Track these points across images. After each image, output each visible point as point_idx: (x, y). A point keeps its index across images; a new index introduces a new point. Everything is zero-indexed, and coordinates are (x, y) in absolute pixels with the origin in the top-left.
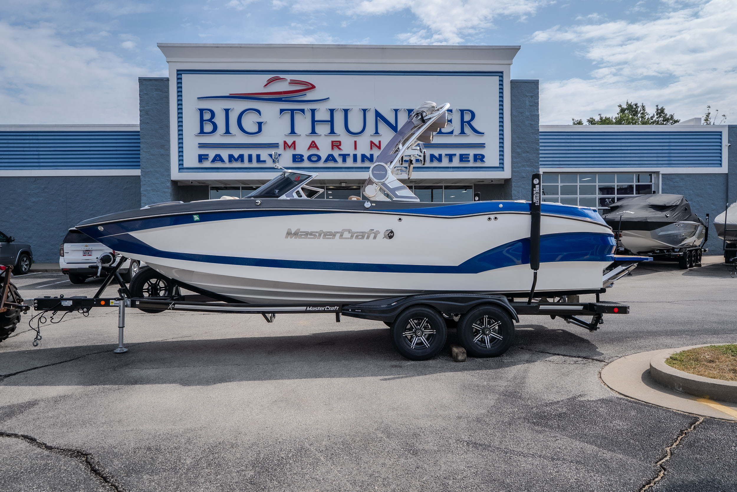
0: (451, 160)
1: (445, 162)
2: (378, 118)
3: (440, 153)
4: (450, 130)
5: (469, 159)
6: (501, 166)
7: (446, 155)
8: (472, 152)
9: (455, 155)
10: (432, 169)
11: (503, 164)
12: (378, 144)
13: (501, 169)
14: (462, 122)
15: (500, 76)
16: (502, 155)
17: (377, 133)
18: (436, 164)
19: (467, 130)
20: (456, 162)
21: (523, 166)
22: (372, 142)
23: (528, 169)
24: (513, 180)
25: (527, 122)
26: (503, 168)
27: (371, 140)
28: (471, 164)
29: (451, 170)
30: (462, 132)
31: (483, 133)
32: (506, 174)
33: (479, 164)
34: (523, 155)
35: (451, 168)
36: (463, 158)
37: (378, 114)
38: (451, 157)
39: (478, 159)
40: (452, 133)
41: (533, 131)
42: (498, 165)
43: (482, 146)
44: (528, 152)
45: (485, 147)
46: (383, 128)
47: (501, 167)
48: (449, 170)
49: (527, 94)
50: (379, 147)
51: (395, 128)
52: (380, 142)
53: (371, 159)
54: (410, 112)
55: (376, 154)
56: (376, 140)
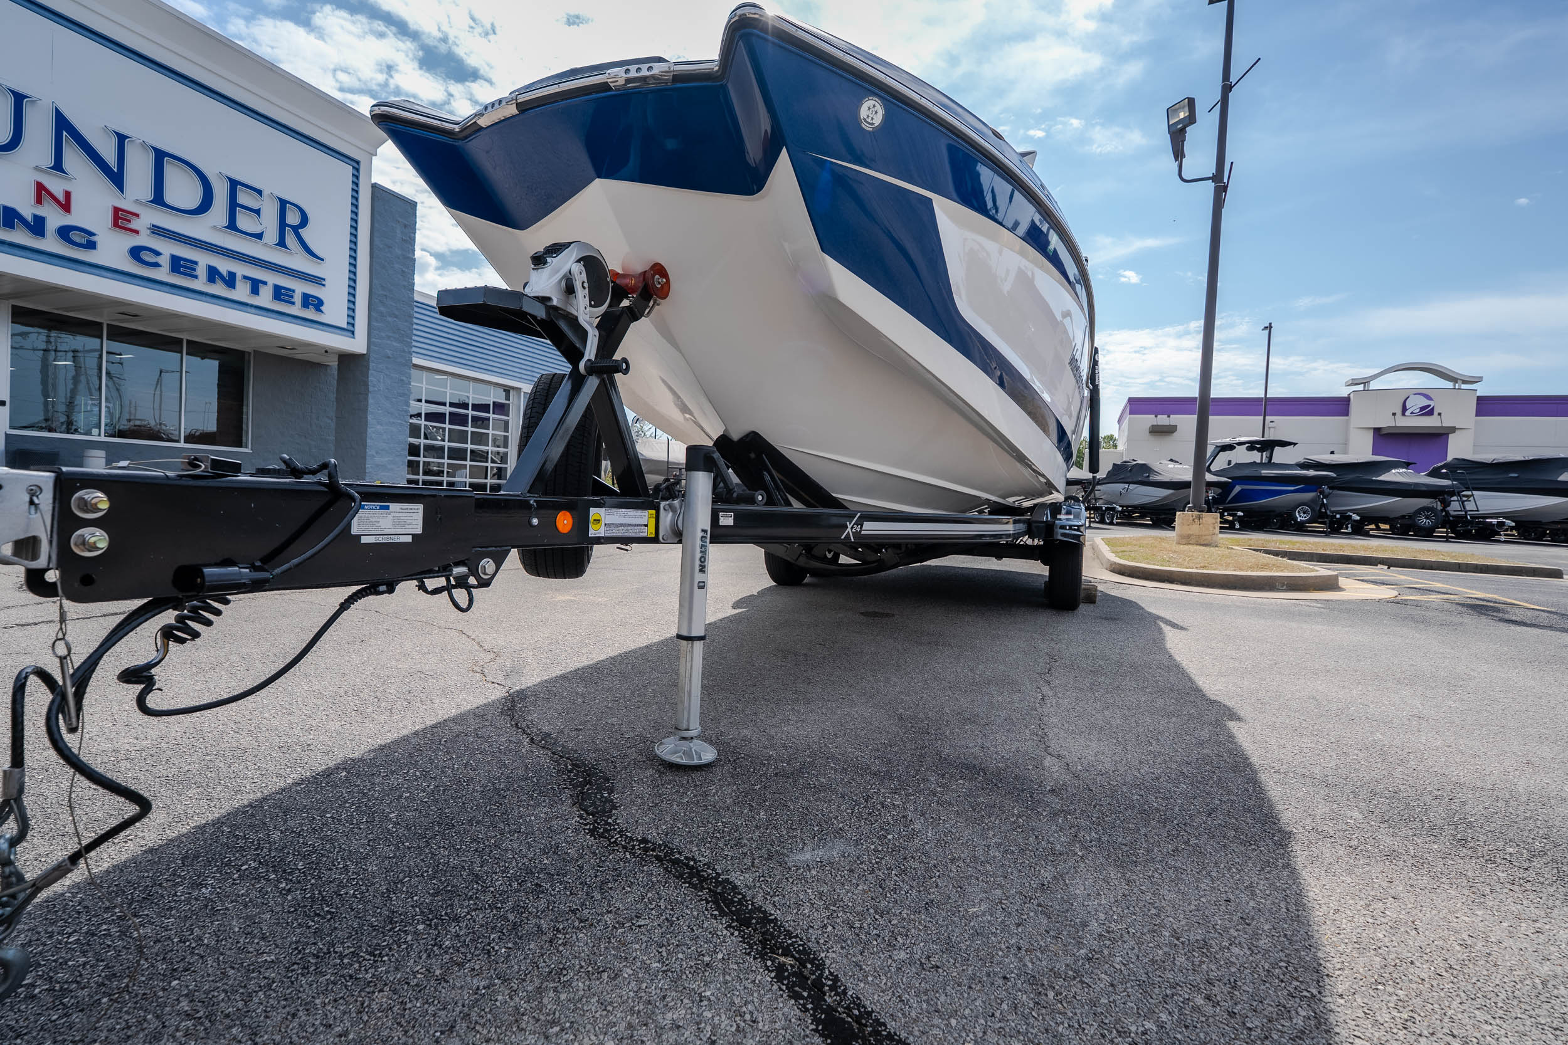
0: (255, 291)
1: (241, 292)
2: (65, 133)
3: (233, 270)
4: (256, 230)
5: (293, 300)
6: (351, 328)
7: (245, 277)
8: (300, 288)
9: (265, 283)
10: (208, 299)
11: (353, 325)
12: (61, 197)
13: (350, 334)
14: (283, 224)
15: (354, 167)
16: (352, 310)
17: (58, 166)
18: (219, 289)
19: (291, 239)
20: (265, 298)
21: (389, 337)
22: (40, 188)
23: (395, 344)
24: (373, 357)
25: (397, 266)
26: (353, 333)
27: (40, 180)
28: (296, 310)
29: (253, 310)
30: (282, 243)
31: (323, 260)
32: (358, 344)
33: (310, 314)
34: (389, 319)
35: (252, 306)
36: (280, 293)
37: (62, 124)
38: (255, 286)
39: (312, 304)
40: (259, 236)
41: (406, 283)
42: (345, 326)
43: (318, 281)
44: (396, 317)
45: (324, 285)
46: (76, 163)
47: (350, 330)
48: (249, 309)
49: (400, 219)
50: (66, 206)
51: (117, 178)
52: (68, 195)
53: (38, 227)
54: (160, 156)
55: (55, 219)
56: (56, 186)
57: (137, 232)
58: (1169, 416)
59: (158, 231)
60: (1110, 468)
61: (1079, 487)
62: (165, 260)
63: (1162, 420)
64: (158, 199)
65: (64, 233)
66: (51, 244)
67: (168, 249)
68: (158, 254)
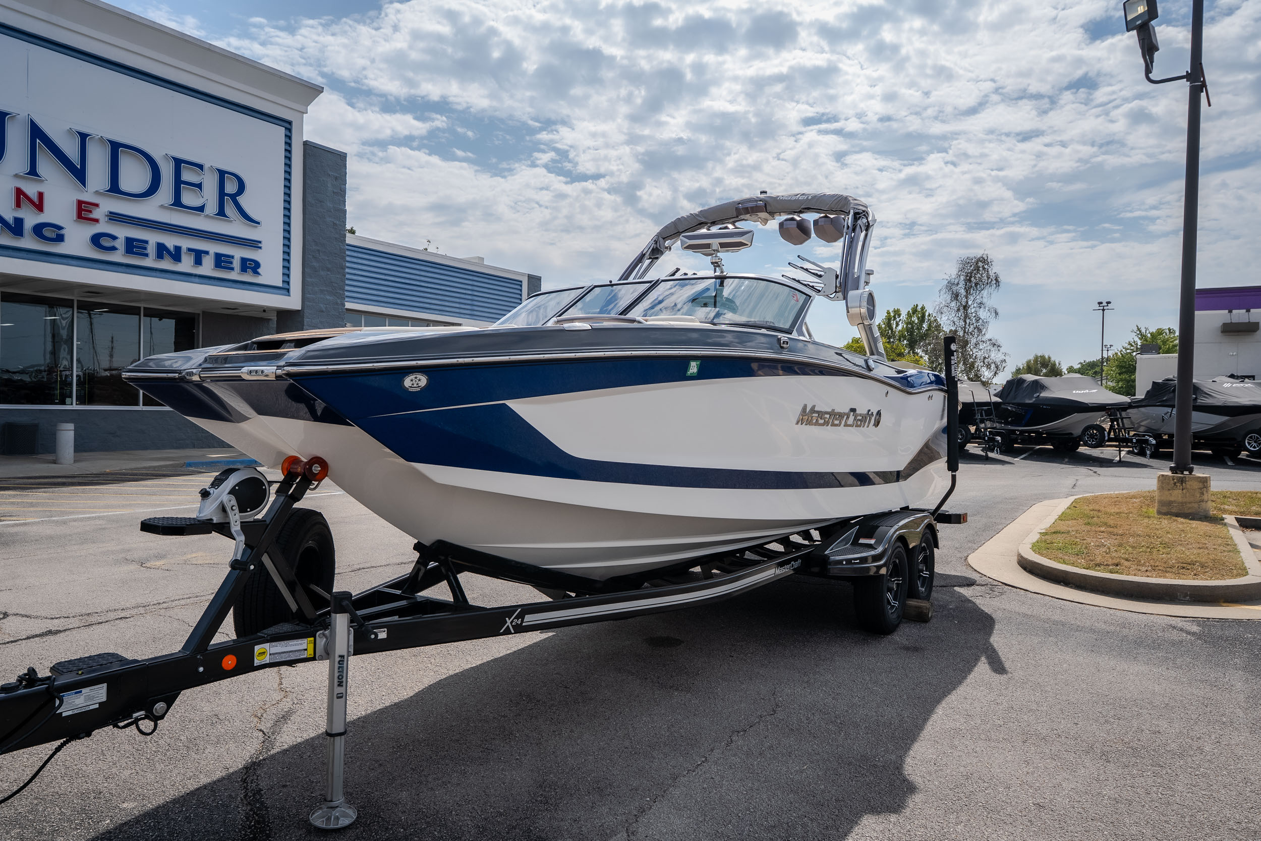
0: (198, 262)
1: (186, 265)
2: (38, 141)
3: (178, 244)
4: (197, 203)
5: (232, 266)
6: (286, 286)
7: (190, 250)
8: (238, 253)
9: (207, 253)
10: (158, 274)
11: (288, 283)
12: (35, 199)
13: (285, 292)
14: (222, 194)
15: (286, 128)
16: (287, 268)
17: (33, 171)
18: (167, 264)
19: (230, 210)
20: (207, 267)
21: (322, 291)
22: (19, 192)
23: (328, 297)
24: (307, 312)
25: (328, 219)
26: (288, 290)
27: (18, 186)
28: (235, 275)
29: (197, 280)
30: (221, 213)
31: (258, 223)
32: (293, 302)
33: (248, 278)
34: (322, 273)
35: (196, 276)
36: (222, 261)
37: (36, 133)
38: (198, 256)
39: (250, 268)
40: (201, 209)
41: (337, 236)
42: (280, 284)
43: (254, 244)
44: (328, 270)
45: (260, 248)
46: (47, 166)
47: (285, 289)
48: (193, 279)
49: (330, 173)
50: (39, 206)
51: (79, 174)
52: (41, 195)
53: (17, 228)
54: (115, 148)
55: (31, 219)
56: (31, 189)
57: (97, 221)
58: (1248, 311)
59: (114, 217)
60: (1149, 387)
61: (1104, 413)
62: (120, 244)
63: (1239, 315)
64: (114, 188)
65: (38, 230)
66: (28, 242)
67: (122, 232)
68: (114, 238)
